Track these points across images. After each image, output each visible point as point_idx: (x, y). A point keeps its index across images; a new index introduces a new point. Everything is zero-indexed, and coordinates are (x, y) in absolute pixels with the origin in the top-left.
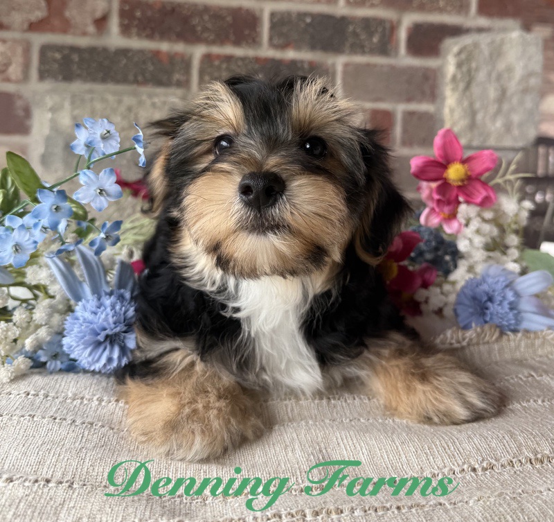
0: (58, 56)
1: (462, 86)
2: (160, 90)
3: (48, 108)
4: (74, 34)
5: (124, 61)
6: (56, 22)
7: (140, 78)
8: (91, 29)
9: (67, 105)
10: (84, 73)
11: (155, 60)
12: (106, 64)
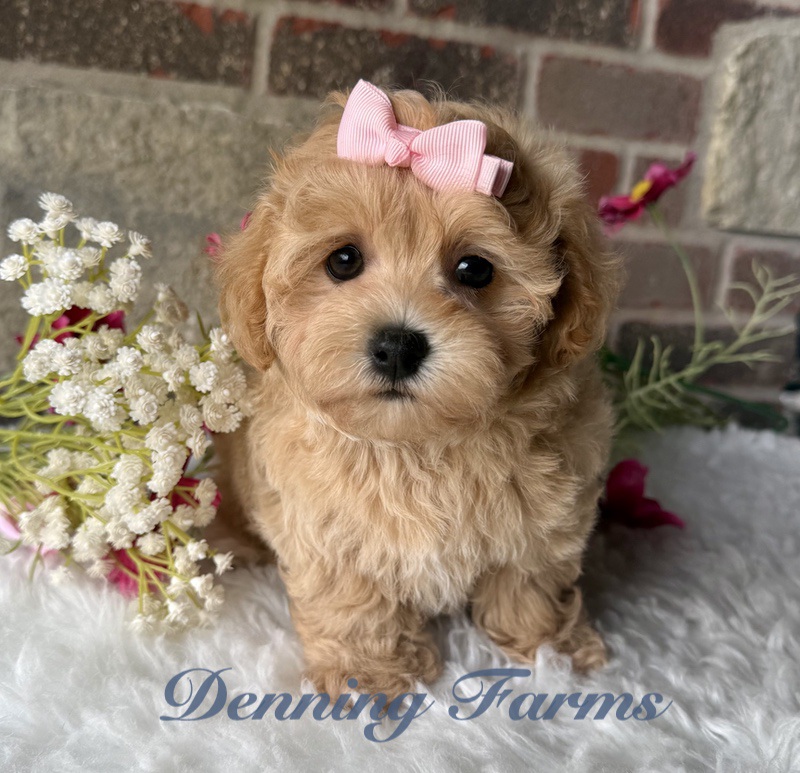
1: (742, 116)
2: (192, 87)
5: (124, 22)
7: (154, 59)
9: (10, 107)
10: (42, 42)
11: (185, 23)
12: (88, 25)
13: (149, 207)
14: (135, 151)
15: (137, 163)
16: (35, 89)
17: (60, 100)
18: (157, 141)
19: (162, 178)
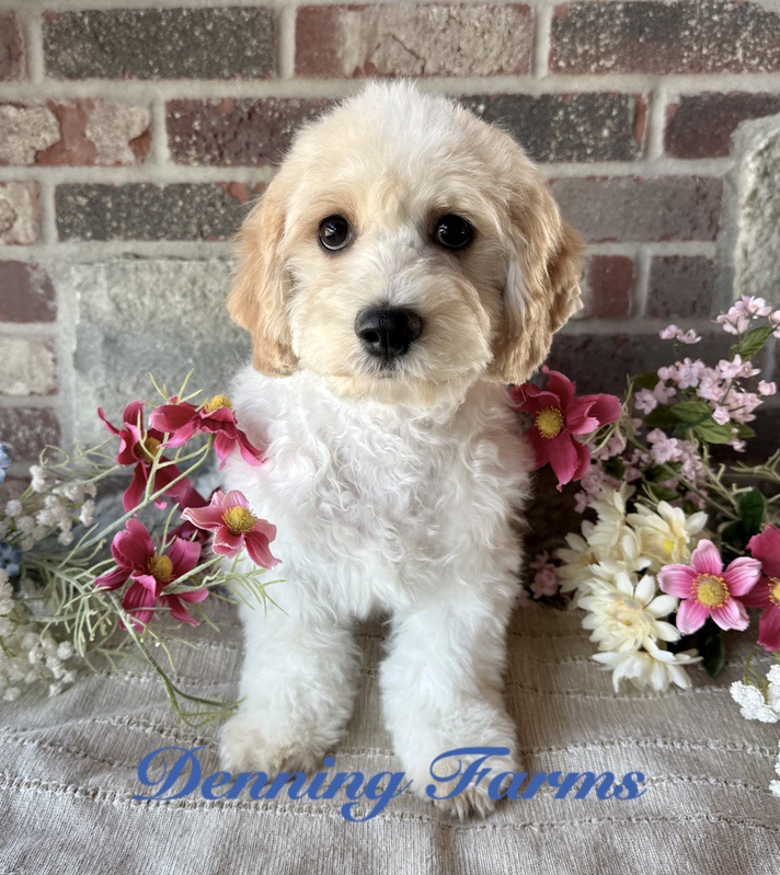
0: (83, 201)
3: (75, 284)
4: (102, 165)
5: (181, 203)
6: (75, 149)
7: (206, 227)
8: (128, 155)
9: (101, 278)
10: (123, 226)
11: (226, 196)
12: (155, 209)
13: (208, 340)
14: (193, 300)
15: (196, 309)
16: (118, 263)
17: (137, 269)
18: (210, 291)
19: (217, 317)
